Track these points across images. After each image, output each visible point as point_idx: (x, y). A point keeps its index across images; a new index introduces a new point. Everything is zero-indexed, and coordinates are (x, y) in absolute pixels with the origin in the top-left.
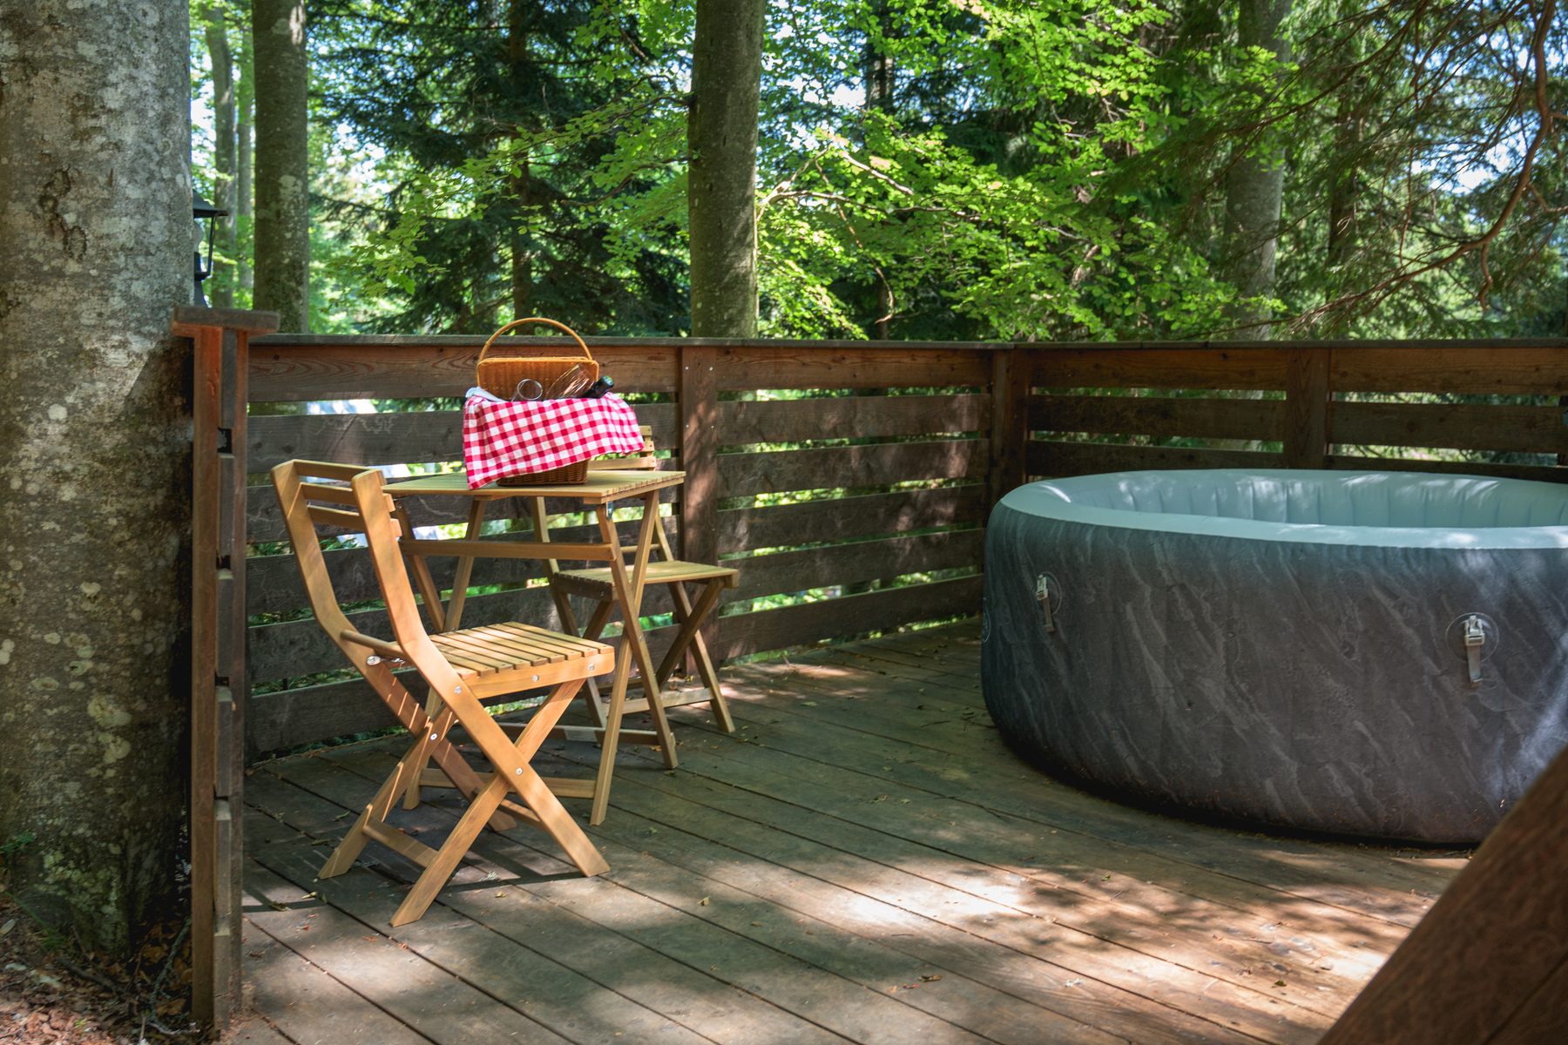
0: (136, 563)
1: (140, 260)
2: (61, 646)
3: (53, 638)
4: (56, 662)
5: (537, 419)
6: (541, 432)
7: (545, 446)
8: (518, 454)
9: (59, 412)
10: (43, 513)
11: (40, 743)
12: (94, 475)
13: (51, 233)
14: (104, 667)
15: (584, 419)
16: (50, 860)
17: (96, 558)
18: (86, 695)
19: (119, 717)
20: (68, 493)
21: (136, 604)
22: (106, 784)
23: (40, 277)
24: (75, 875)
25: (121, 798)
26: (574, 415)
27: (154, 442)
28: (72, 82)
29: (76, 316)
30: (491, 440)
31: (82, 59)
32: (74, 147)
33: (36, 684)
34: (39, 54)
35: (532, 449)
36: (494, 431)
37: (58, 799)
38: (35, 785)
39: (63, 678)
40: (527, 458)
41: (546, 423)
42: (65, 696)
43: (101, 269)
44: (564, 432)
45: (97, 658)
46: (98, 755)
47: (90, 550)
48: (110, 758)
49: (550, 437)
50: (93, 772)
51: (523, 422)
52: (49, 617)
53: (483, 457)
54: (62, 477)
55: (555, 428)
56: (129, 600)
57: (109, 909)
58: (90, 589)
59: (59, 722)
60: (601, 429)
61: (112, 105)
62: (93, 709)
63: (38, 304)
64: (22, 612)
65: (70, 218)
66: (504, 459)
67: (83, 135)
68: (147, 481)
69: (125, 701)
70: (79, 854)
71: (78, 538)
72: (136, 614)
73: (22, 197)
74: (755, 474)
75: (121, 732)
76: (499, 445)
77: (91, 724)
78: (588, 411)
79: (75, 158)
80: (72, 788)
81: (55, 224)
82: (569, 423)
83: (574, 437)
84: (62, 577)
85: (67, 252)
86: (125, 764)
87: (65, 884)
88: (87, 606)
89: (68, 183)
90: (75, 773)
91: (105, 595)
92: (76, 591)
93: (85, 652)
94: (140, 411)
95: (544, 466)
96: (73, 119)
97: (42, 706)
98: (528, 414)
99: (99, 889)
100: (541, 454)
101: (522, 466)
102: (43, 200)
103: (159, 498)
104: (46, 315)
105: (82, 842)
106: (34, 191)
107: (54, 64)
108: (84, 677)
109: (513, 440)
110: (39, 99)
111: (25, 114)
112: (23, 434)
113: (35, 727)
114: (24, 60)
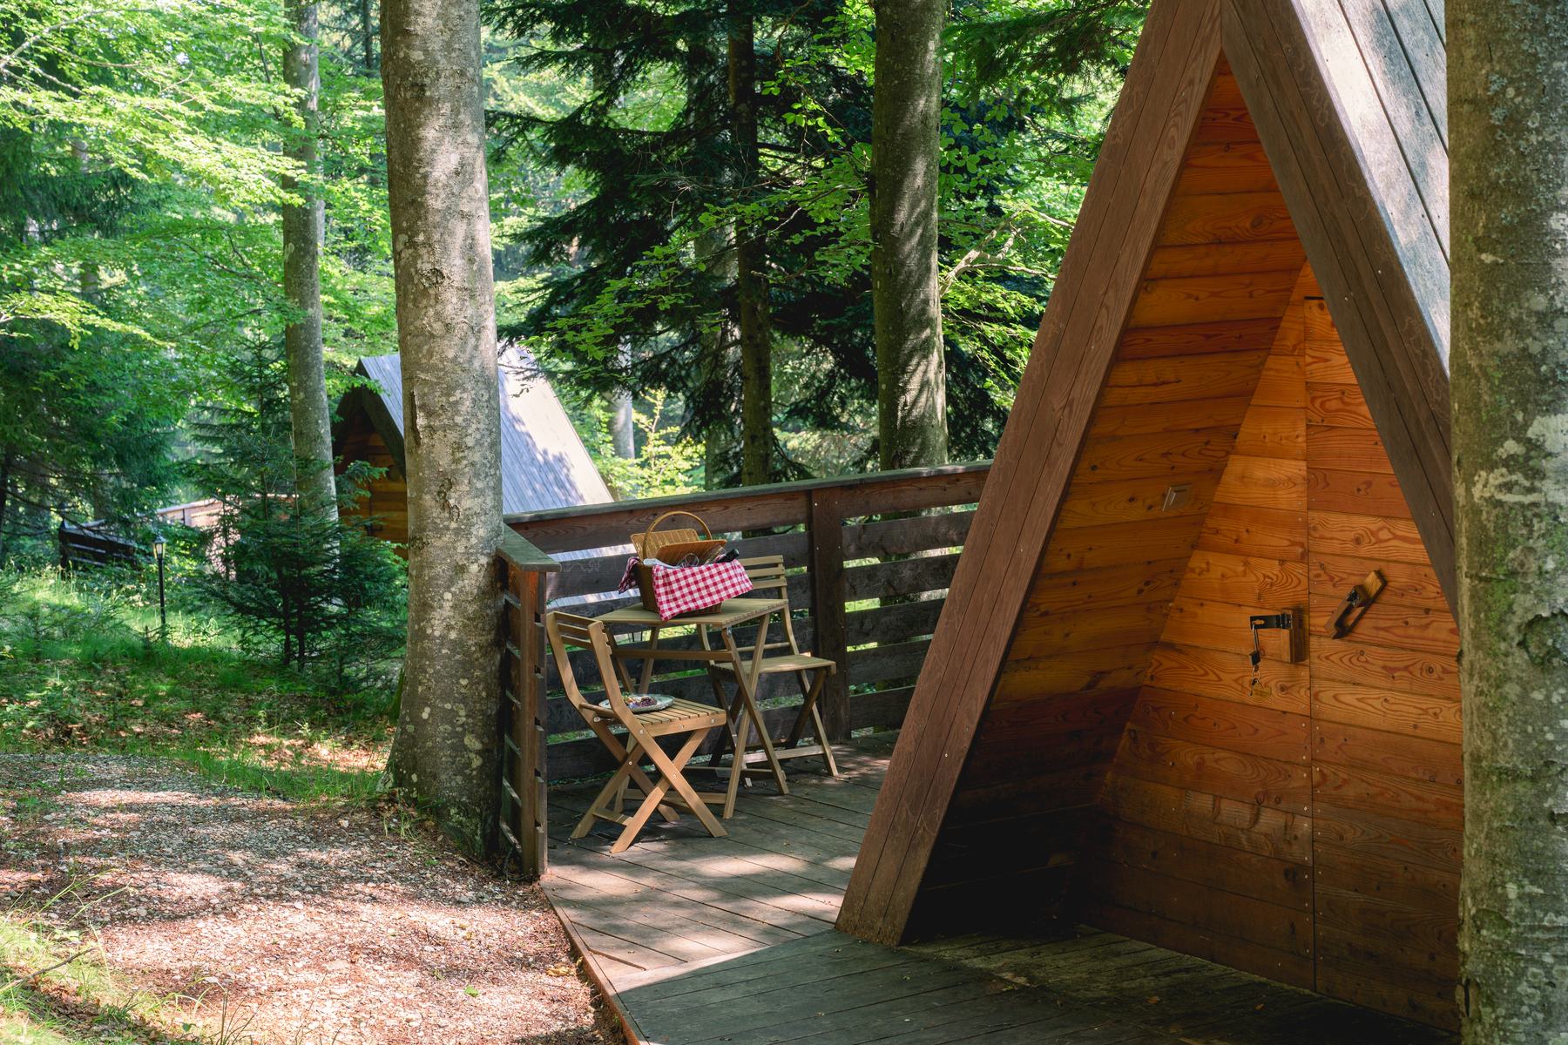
0: (483, 669)
1: (483, 518)
2: (452, 710)
3: (448, 706)
4: (450, 717)
5: (699, 577)
6: (701, 585)
7: (704, 592)
8: (689, 598)
9: (448, 596)
10: (442, 644)
11: (444, 757)
12: (465, 626)
13: (443, 509)
14: (470, 720)
15: (725, 576)
16: (453, 811)
17: (466, 667)
18: (463, 734)
19: (478, 746)
20: (453, 635)
21: (484, 689)
22: (473, 778)
23: (440, 532)
24: (464, 819)
25: (479, 785)
26: (719, 573)
27: (490, 607)
28: (452, 436)
29: (455, 549)
30: (673, 592)
31: (457, 425)
32: (453, 467)
33: (441, 728)
34: (437, 423)
35: (696, 595)
36: (675, 586)
37: (453, 784)
38: (443, 777)
39: (453, 726)
40: (694, 600)
41: (704, 579)
42: (454, 734)
43: (466, 525)
44: (715, 584)
45: (467, 716)
46: (468, 764)
47: (462, 663)
48: (474, 766)
49: (707, 587)
50: (468, 771)
51: (691, 580)
52: (446, 696)
53: (668, 601)
54: (449, 627)
55: (709, 582)
56: (481, 687)
57: (478, 838)
58: (464, 682)
59: (452, 747)
60: (735, 580)
61: (470, 445)
62: (466, 741)
63: (439, 543)
64: (434, 694)
65: (452, 502)
66: (680, 602)
67: (456, 461)
68: (487, 628)
69: (479, 737)
70: (464, 810)
71: (458, 657)
72: (484, 694)
73: (429, 492)
74: (879, 581)
75: (478, 753)
76: (678, 594)
77: (466, 748)
78: (727, 570)
79: (454, 472)
80: (459, 779)
81: (445, 506)
82: (717, 579)
83: (720, 586)
84: (451, 676)
85: (451, 519)
86: (481, 768)
87: (460, 823)
88: (463, 690)
89: (451, 484)
90: (459, 772)
91: (471, 684)
92: (458, 683)
93: (462, 713)
94: (484, 593)
95: (705, 604)
96: (453, 454)
97: (444, 739)
98: (693, 575)
99: (473, 827)
100: (702, 598)
101: (692, 605)
102: (439, 493)
103: (491, 637)
104: (442, 549)
105: (464, 804)
106: (435, 488)
107: (444, 428)
108: (462, 725)
109: (686, 590)
110: (437, 445)
111: (431, 452)
112: (432, 607)
113: (442, 749)
114: (430, 426)
